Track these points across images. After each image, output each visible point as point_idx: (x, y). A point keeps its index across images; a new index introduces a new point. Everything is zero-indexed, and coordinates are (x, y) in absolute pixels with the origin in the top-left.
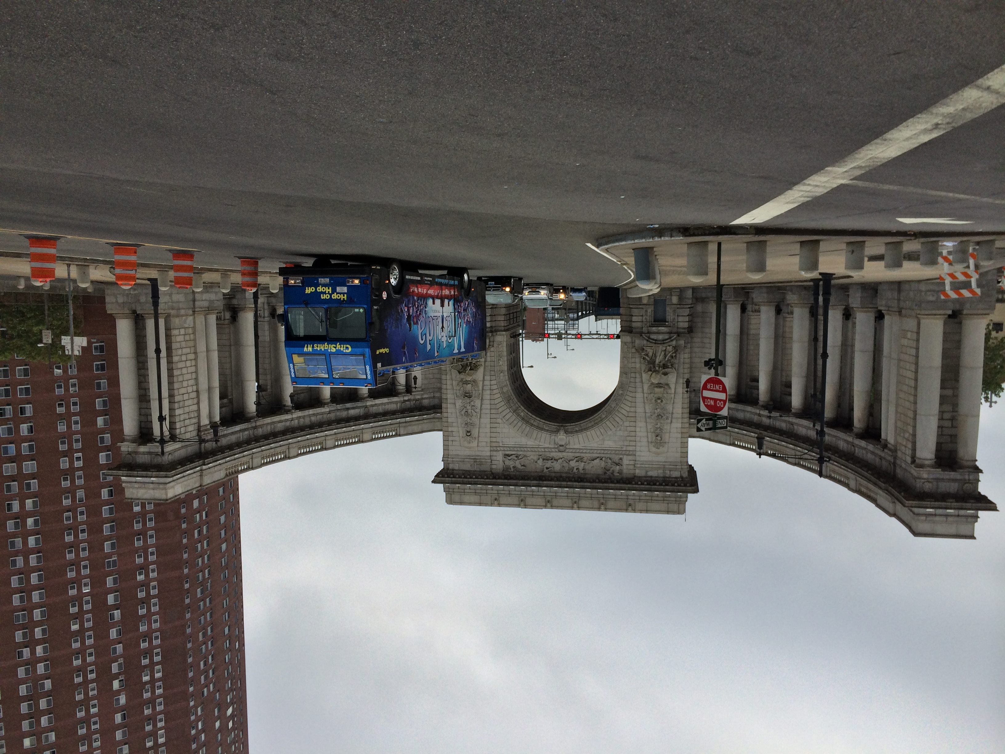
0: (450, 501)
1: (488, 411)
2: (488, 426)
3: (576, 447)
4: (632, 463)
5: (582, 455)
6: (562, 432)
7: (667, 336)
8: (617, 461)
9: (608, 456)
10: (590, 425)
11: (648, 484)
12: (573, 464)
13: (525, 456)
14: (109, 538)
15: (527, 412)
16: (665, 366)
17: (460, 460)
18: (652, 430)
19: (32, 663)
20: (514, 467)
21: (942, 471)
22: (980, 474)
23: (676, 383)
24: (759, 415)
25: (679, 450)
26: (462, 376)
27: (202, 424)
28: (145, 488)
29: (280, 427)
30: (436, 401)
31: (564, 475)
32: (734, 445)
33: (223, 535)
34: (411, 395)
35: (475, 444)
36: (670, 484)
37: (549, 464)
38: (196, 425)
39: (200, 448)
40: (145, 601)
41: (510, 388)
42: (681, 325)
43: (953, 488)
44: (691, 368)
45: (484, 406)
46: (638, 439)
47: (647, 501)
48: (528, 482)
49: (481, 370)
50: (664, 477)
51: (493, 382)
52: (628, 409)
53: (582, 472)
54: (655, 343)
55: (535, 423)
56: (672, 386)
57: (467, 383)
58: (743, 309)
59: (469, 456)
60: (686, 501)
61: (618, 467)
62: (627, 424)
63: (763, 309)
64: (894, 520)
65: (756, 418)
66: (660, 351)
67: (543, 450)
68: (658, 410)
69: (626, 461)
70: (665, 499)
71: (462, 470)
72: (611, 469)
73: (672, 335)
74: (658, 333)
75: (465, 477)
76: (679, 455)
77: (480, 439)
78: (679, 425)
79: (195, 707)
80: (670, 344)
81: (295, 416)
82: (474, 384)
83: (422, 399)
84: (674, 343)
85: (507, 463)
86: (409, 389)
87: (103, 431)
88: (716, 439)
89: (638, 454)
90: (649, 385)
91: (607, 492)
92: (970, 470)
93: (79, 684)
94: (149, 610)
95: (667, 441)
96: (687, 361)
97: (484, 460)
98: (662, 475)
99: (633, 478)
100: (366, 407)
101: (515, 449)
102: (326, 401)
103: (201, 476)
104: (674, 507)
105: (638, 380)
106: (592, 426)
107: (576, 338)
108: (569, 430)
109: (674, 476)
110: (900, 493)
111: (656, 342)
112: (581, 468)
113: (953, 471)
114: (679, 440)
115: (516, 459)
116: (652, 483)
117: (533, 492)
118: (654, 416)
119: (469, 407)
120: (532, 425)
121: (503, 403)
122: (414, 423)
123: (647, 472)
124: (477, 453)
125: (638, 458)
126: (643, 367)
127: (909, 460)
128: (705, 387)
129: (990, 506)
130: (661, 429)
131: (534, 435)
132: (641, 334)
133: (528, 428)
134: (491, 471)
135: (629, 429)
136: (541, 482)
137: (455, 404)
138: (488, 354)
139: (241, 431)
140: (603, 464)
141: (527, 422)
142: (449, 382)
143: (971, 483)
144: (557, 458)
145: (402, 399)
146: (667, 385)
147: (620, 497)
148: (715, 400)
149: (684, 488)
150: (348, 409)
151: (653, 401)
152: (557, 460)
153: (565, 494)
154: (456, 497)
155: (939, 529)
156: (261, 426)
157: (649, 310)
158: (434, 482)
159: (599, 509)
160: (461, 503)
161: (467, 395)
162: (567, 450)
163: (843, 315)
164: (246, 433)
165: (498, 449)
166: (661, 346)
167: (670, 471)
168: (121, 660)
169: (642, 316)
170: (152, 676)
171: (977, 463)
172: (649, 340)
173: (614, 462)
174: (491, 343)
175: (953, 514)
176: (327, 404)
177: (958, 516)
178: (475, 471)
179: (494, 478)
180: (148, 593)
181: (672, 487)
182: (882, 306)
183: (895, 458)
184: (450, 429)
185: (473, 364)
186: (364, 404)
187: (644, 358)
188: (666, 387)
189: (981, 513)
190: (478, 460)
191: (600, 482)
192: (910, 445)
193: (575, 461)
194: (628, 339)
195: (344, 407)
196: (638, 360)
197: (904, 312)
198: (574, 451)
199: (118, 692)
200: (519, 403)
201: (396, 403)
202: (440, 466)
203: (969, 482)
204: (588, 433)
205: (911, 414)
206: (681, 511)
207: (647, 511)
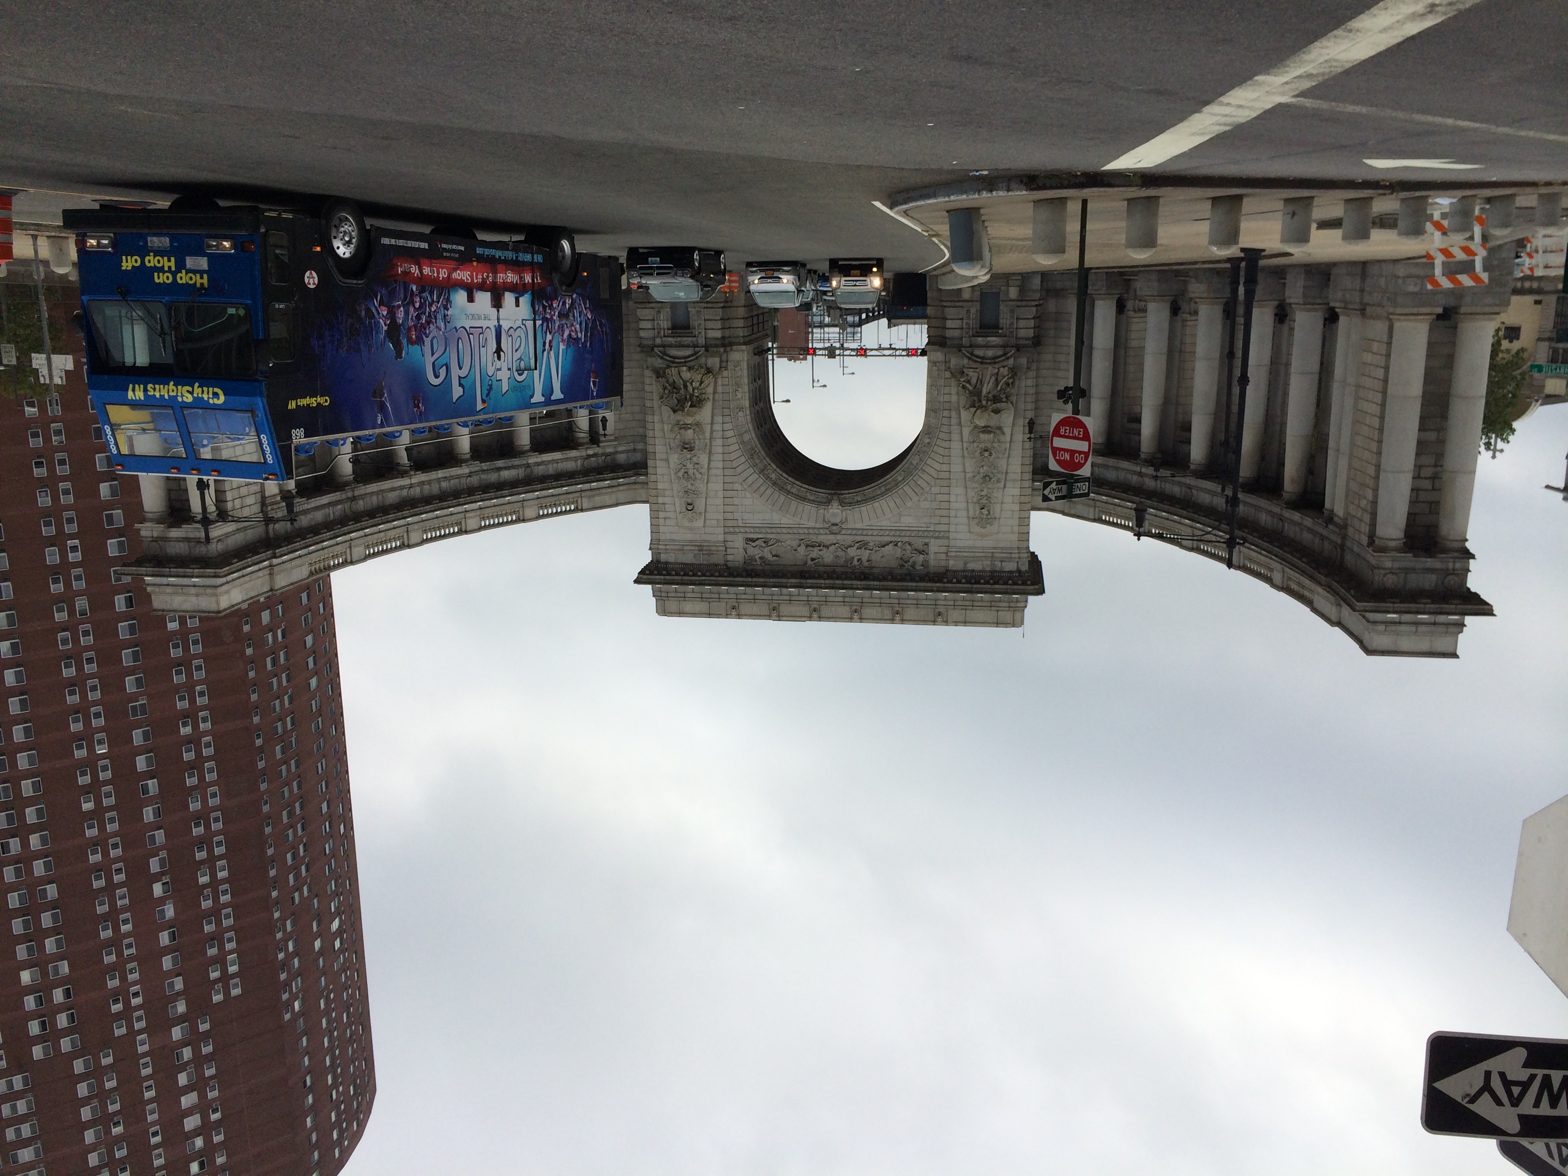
0: (663, 611)
1: (720, 472)
2: (721, 494)
3: (858, 526)
4: (944, 549)
5: (866, 538)
6: (835, 504)
7: (999, 352)
8: (921, 548)
9: (907, 539)
10: (879, 492)
11: (967, 583)
12: (852, 552)
13: (778, 541)
14: (131, 671)
15: (781, 472)
16: (996, 399)
17: (678, 547)
18: (975, 500)
19: (25, 859)
20: (760, 558)
21: (1414, 556)
22: (1471, 561)
23: (1014, 425)
24: (1140, 474)
25: (1016, 529)
26: (679, 416)
27: (267, 494)
28: (183, 593)
29: (392, 497)
30: (638, 457)
31: (838, 569)
32: (1099, 520)
33: (311, 665)
34: (598, 446)
35: (699, 523)
36: (1001, 582)
37: (815, 553)
38: (259, 496)
39: (267, 532)
40: (196, 766)
41: (754, 435)
42: (1022, 333)
43: (1429, 581)
44: (1036, 401)
45: (713, 464)
46: (953, 513)
47: (965, 608)
48: (784, 580)
49: (708, 407)
50: (992, 572)
51: (727, 426)
52: (937, 466)
53: (867, 564)
54: (982, 363)
55: (794, 490)
56: (1007, 431)
57: (686, 427)
58: (1121, 307)
59: (691, 541)
60: (1026, 607)
61: (922, 556)
62: (935, 490)
63: (1152, 306)
64: (1337, 630)
65: (1135, 479)
66: (988, 376)
67: (806, 531)
68: (985, 468)
69: (935, 547)
70: (993, 603)
71: (679, 564)
72: (911, 561)
73: (1008, 349)
74: (987, 346)
75: (686, 575)
76: (1015, 537)
77: (708, 516)
78: (1017, 492)
79: (283, 919)
80: (1005, 363)
81: (414, 480)
82: (697, 429)
83: (616, 453)
84: (1011, 361)
85: (751, 551)
86: (594, 438)
87: (110, 505)
88: (1072, 512)
89: (952, 535)
90: (971, 428)
91: (904, 594)
92: (1456, 554)
93: (101, 890)
94: (202, 778)
95: (997, 516)
96: (1032, 391)
97: (714, 548)
98: (988, 569)
99: (945, 574)
100: (528, 466)
101: (763, 530)
102: (464, 457)
103: (271, 574)
104: (1007, 616)
105: (954, 421)
106: (882, 495)
107: (857, 355)
108: (847, 501)
109: (1006, 570)
110: (1348, 590)
111: (983, 360)
112: (864, 559)
113: (1431, 557)
114: (1016, 515)
115: (764, 545)
116: (973, 581)
117: (790, 595)
118: (978, 477)
119: (690, 466)
120: (789, 492)
121: (743, 459)
122: (604, 491)
123: (965, 564)
124: (704, 537)
125: (952, 543)
126: (963, 402)
127: (1365, 540)
128: (1057, 433)
129: (1482, 608)
130: (989, 498)
131: (793, 508)
132: (959, 348)
133: (782, 498)
134: (726, 565)
135: (940, 497)
136: (803, 581)
137: (667, 460)
138: (720, 381)
139: (330, 504)
140: (898, 552)
141: (781, 488)
142: (657, 426)
143: (1458, 574)
144: (829, 543)
145: (584, 453)
146: (1000, 428)
147: (925, 602)
148: (1072, 452)
149: (1022, 587)
150: (499, 469)
151: (977, 454)
152: (827, 547)
153: (841, 599)
154: (672, 605)
155: (1405, 644)
156: (362, 497)
157: (973, 310)
158: (637, 581)
159: (892, 621)
160: (680, 614)
161: (687, 447)
162: (844, 532)
163: (1276, 315)
164: (339, 507)
165: (737, 530)
166: (990, 368)
167: (1002, 561)
168: (163, 854)
169: (962, 319)
170: (213, 875)
171: (1468, 545)
172: (972, 357)
173: (916, 550)
174: (724, 364)
175: (1427, 621)
176: (465, 461)
177: (1435, 624)
178: (701, 564)
179: (731, 575)
180: (199, 753)
181: (1005, 587)
182: (1336, 301)
183: (1344, 537)
184: (661, 500)
185: (695, 398)
186: (525, 462)
187: (964, 387)
188: (998, 431)
189: (1468, 620)
190: (705, 548)
191: (894, 579)
192: (1367, 518)
193: (855, 547)
194: (939, 356)
195: (493, 467)
196: (954, 390)
197: (1369, 310)
198: (854, 532)
199: (162, 901)
200: (768, 459)
201: (575, 459)
202: (646, 558)
203: (1454, 572)
204: (876, 505)
205: (1371, 471)
206: (1016, 623)
207: (965, 623)
